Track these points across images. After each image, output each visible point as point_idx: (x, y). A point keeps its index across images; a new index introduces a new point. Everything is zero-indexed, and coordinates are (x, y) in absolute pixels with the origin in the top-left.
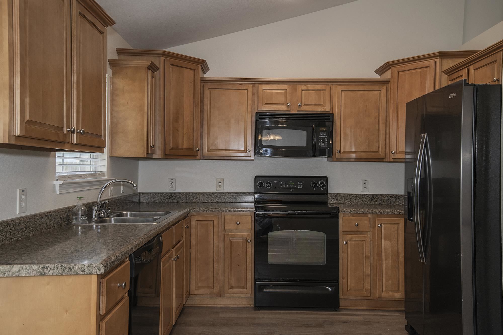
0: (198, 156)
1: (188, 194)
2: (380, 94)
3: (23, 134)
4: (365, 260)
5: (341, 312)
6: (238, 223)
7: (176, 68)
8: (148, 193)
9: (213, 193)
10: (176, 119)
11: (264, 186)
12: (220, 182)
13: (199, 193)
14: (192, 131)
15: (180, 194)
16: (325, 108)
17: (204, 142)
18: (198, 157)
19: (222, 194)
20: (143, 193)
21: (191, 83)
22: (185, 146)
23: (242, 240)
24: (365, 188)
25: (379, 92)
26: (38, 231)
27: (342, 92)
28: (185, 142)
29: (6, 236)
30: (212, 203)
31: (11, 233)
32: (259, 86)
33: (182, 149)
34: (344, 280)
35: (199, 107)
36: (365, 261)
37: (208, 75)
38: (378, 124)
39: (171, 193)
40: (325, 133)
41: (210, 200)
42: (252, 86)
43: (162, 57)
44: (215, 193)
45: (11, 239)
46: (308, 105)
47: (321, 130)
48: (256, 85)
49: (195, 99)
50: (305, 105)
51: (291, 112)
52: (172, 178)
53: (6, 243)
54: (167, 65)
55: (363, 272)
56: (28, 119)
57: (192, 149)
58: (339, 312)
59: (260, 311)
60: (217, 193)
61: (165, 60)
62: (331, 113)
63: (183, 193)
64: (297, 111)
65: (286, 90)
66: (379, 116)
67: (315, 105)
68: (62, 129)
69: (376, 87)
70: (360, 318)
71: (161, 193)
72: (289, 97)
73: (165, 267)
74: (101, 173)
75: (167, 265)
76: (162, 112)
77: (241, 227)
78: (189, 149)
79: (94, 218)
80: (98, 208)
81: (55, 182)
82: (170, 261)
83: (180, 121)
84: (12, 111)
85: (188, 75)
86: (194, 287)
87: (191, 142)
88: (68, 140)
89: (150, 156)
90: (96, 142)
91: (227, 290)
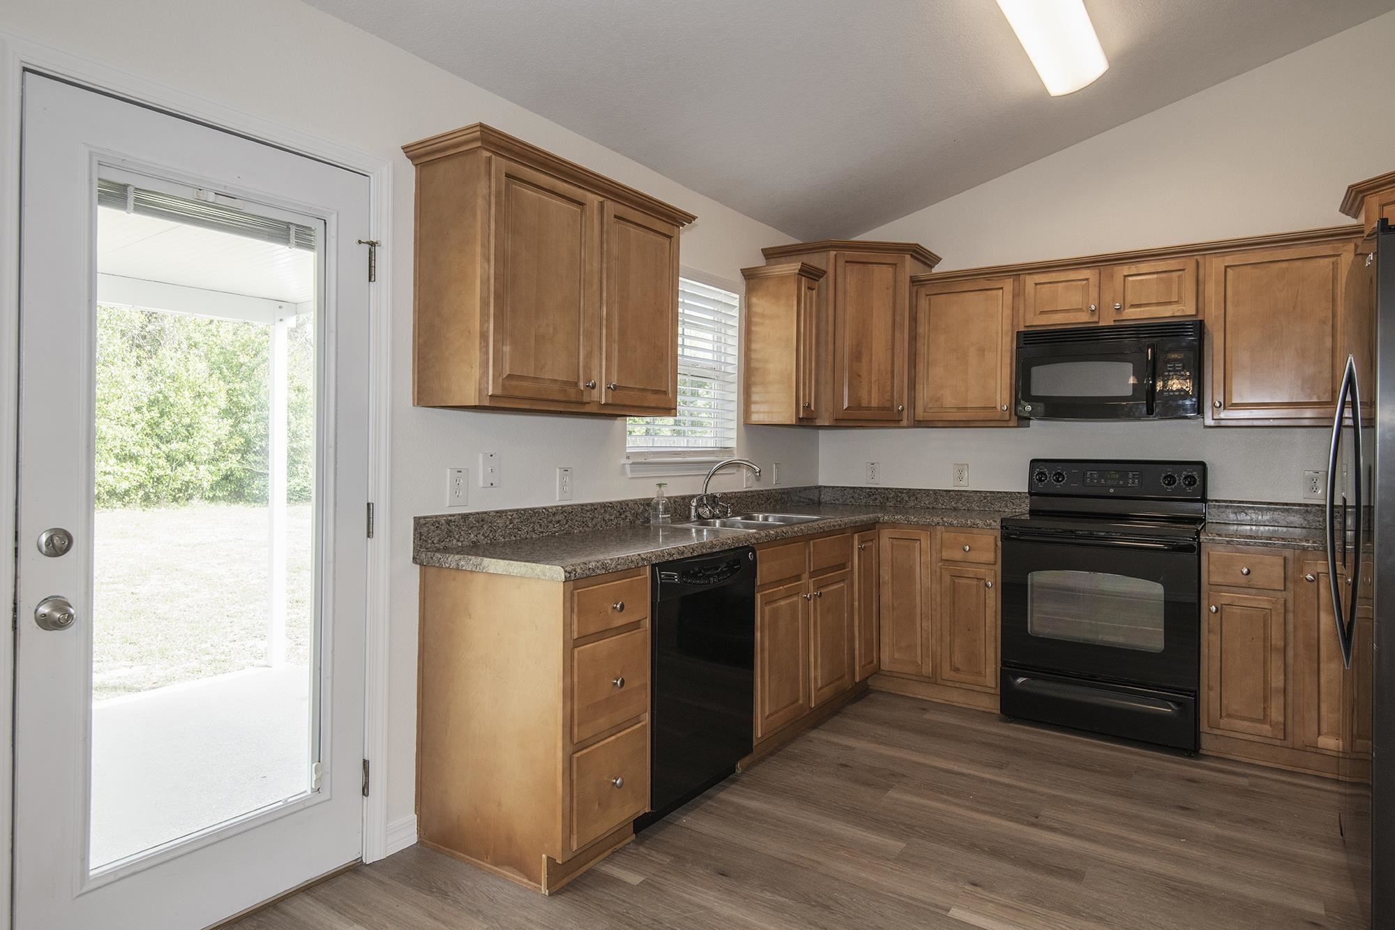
0: (902, 420)
1: (901, 491)
2: (1335, 265)
3: (499, 392)
4: (1271, 654)
5: (1200, 762)
6: (967, 548)
7: (857, 267)
8: (833, 487)
9: (945, 491)
10: (857, 356)
11: (1048, 479)
12: (960, 470)
13: (920, 490)
14: (889, 375)
15: (887, 492)
16: (1184, 309)
17: (917, 394)
18: (905, 423)
19: (964, 493)
20: (825, 487)
21: (887, 288)
22: (874, 404)
23: (975, 583)
24: (1314, 490)
25: (1335, 258)
26: (588, 527)
27: (1228, 269)
28: (875, 395)
29: (533, 528)
30: (944, 510)
31: (541, 525)
32: (1028, 277)
33: (869, 408)
34: (1212, 694)
35: (906, 331)
36: (1271, 657)
37: (937, 269)
38: (1333, 336)
39: (870, 488)
40: (1180, 365)
41: (940, 505)
42: (1012, 280)
43: (831, 252)
44: (950, 491)
45: (542, 532)
46: (1139, 306)
47: (1169, 357)
48: (1022, 277)
49: (898, 318)
50: (1133, 306)
51: (1100, 324)
52: (873, 462)
53: (534, 536)
54: (841, 263)
55: (1265, 682)
56: (508, 373)
57: (890, 409)
58: (1198, 760)
59: (1011, 725)
60: (953, 491)
61: (836, 255)
62: (1200, 318)
63: (891, 489)
64: (1114, 321)
65: (1087, 279)
66: (1334, 316)
67: (1158, 304)
68: (576, 384)
69: (1326, 249)
70: (1243, 782)
71: (855, 488)
72: (1094, 293)
73: (775, 605)
74: (726, 450)
75: (783, 603)
76: (831, 346)
77: (973, 556)
78: (884, 409)
79: (693, 518)
80: (700, 504)
81: (624, 461)
82: (795, 599)
83: (865, 359)
84: (485, 364)
85: (882, 275)
86: (887, 657)
87: (887, 396)
88: (586, 399)
89: (806, 421)
90: (652, 400)
91: (947, 673)
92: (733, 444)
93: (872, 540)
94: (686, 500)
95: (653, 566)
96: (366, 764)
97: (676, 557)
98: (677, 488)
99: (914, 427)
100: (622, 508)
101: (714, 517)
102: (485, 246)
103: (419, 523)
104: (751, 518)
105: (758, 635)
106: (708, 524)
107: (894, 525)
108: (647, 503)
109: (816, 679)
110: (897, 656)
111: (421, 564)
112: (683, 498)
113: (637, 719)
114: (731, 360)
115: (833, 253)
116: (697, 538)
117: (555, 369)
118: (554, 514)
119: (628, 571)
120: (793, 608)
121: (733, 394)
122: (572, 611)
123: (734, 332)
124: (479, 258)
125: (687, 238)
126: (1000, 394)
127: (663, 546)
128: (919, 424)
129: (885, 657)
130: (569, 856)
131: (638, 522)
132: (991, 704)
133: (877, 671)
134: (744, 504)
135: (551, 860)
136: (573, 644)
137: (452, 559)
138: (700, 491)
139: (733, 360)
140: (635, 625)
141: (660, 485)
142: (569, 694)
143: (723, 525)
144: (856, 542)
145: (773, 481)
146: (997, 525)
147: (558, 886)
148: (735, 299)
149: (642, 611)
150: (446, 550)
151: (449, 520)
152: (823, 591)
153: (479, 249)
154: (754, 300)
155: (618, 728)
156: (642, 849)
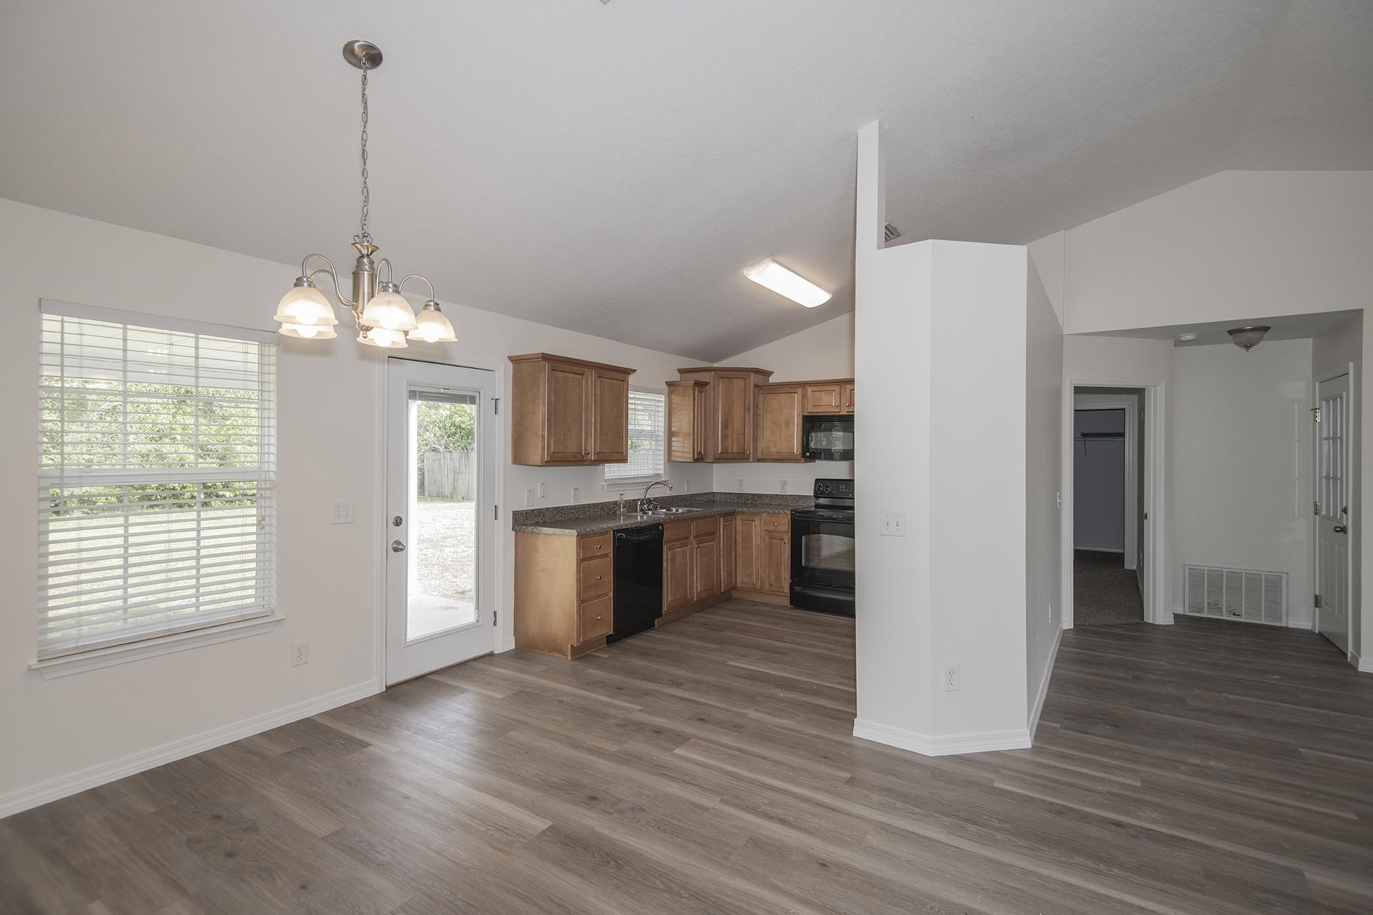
0: (749, 458)
1: (754, 495)
3: (549, 459)
6: (776, 524)
7: (725, 381)
9: (775, 495)
10: (725, 426)
11: (822, 488)
12: (784, 484)
13: (763, 494)
14: (743, 435)
15: (748, 495)
17: (757, 445)
18: (751, 459)
19: (785, 496)
21: (741, 391)
22: (735, 451)
23: (780, 541)
26: (586, 515)
28: (735, 446)
29: (562, 515)
30: (774, 505)
31: (565, 514)
32: (809, 387)
33: (732, 453)
37: (771, 380)
39: (739, 493)
41: (773, 502)
42: (801, 389)
44: (777, 495)
45: (566, 517)
48: (806, 387)
49: (747, 406)
51: (839, 414)
52: (740, 479)
53: (562, 519)
54: (719, 379)
56: (553, 450)
57: (744, 453)
59: (795, 610)
60: (780, 495)
61: (716, 374)
63: (750, 494)
65: (836, 390)
68: (582, 452)
71: (731, 493)
73: (674, 551)
74: (658, 475)
75: (678, 550)
76: (712, 421)
77: (779, 528)
78: (740, 453)
79: (639, 510)
80: (642, 504)
81: (604, 483)
82: (685, 548)
83: (730, 428)
84: (543, 448)
85: (738, 384)
86: (740, 580)
87: (742, 446)
88: (585, 459)
89: (699, 458)
90: (615, 457)
91: (767, 587)
92: (662, 472)
93: (732, 521)
94: (635, 501)
95: (614, 531)
96: (495, 612)
97: (624, 527)
98: (630, 496)
99: (756, 462)
100: (603, 506)
101: (649, 510)
102: (544, 400)
103: (515, 513)
104: (670, 510)
105: (665, 564)
106: (645, 513)
107: (743, 513)
108: (615, 503)
109: (697, 587)
110: (744, 579)
111: (516, 531)
112: (634, 500)
113: (607, 594)
114: (660, 429)
115: (713, 373)
116: (640, 519)
117: (572, 448)
118: (571, 509)
119: (604, 533)
120: (684, 554)
121: (662, 447)
122: (580, 547)
123: (662, 414)
124: (541, 405)
125: (632, 379)
126: (796, 448)
127: (622, 522)
128: (759, 460)
129: (739, 581)
130: (579, 644)
131: (611, 513)
132: (787, 602)
133: (735, 588)
134: (666, 502)
135: (572, 646)
136: (581, 560)
137: (530, 528)
138: (642, 497)
139: (662, 429)
140: (607, 555)
141: (621, 495)
142: (579, 581)
143: (653, 514)
144: (722, 522)
145: (684, 490)
146: (789, 513)
147: (576, 657)
148: (662, 398)
149: (609, 550)
150: (525, 525)
151: (527, 512)
152: (700, 545)
153: (541, 402)
154: (673, 396)
155: (599, 596)
156: (610, 649)
